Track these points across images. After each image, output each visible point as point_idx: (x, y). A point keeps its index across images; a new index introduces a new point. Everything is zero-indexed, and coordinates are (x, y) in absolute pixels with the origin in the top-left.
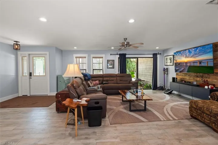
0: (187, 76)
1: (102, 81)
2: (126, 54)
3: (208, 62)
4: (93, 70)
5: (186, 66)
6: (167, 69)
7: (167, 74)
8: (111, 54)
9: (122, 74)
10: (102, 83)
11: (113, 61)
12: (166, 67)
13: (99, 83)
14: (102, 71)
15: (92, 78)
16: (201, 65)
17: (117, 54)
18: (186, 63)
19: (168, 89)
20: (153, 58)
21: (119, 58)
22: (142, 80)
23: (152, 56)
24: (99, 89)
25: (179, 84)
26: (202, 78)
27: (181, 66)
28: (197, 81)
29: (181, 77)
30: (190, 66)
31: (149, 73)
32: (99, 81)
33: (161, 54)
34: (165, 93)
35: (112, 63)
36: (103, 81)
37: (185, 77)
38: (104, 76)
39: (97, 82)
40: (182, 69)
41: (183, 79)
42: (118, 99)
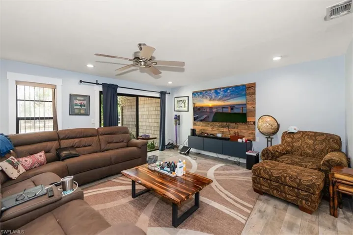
0: (209, 125)
1: (57, 150)
2: (116, 87)
3: (242, 108)
4: (18, 120)
5: (211, 112)
6: (179, 116)
7: (179, 124)
8: (81, 82)
9: (108, 129)
10: (58, 158)
11: (87, 98)
12: (178, 114)
13: (47, 159)
14: (51, 121)
15: (16, 146)
16: (233, 112)
17: (97, 84)
18: (211, 108)
19: (184, 147)
20: (159, 99)
21: (101, 93)
22: (151, 136)
23: (158, 95)
24: (69, 192)
25: (202, 138)
26: (229, 128)
27: (201, 112)
28: (223, 133)
29: (200, 128)
30: (216, 113)
31: (155, 124)
32: (45, 153)
33: (169, 93)
34: (181, 153)
35: (85, 102)
36: (59, 150)
37: (206, 128)
38: (61, 137)
39: (41, 156)
40: (205, 116)
41: (204, 130)
42: (118, 192)
